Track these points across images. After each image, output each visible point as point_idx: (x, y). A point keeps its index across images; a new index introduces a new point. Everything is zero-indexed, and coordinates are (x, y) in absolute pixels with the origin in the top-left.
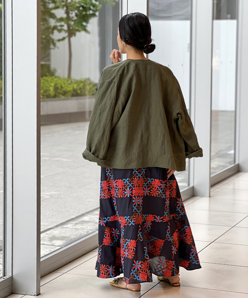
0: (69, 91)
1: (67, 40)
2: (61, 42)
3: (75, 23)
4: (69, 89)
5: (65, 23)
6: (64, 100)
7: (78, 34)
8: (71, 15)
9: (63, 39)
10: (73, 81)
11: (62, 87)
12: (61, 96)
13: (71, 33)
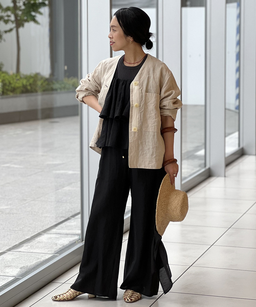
0: (18, 88)
1: (14, 32)
2: (8, 34)
3: (23, 13)
4: (17, 85)
5: (12, 13)
6: (12, 97)
7: (26, 24)
8: (18, 4)
9: (11, 30)
10: (22, 76)
11: (10, 83)
12: (9, 93)
13: (19, 23)
